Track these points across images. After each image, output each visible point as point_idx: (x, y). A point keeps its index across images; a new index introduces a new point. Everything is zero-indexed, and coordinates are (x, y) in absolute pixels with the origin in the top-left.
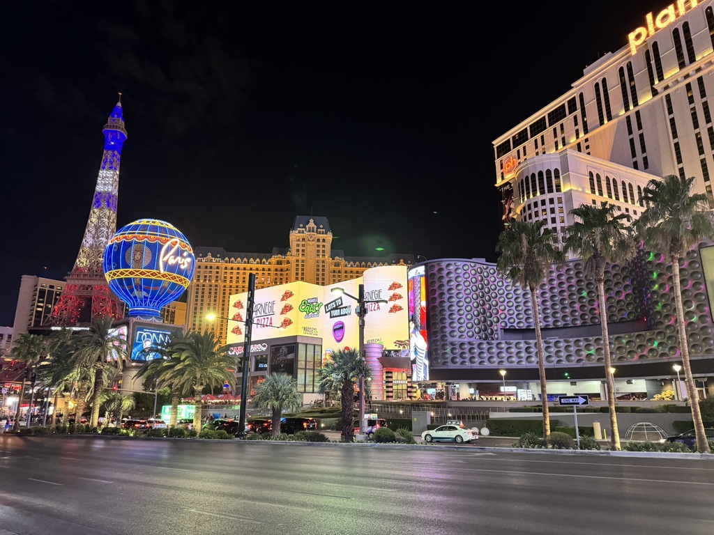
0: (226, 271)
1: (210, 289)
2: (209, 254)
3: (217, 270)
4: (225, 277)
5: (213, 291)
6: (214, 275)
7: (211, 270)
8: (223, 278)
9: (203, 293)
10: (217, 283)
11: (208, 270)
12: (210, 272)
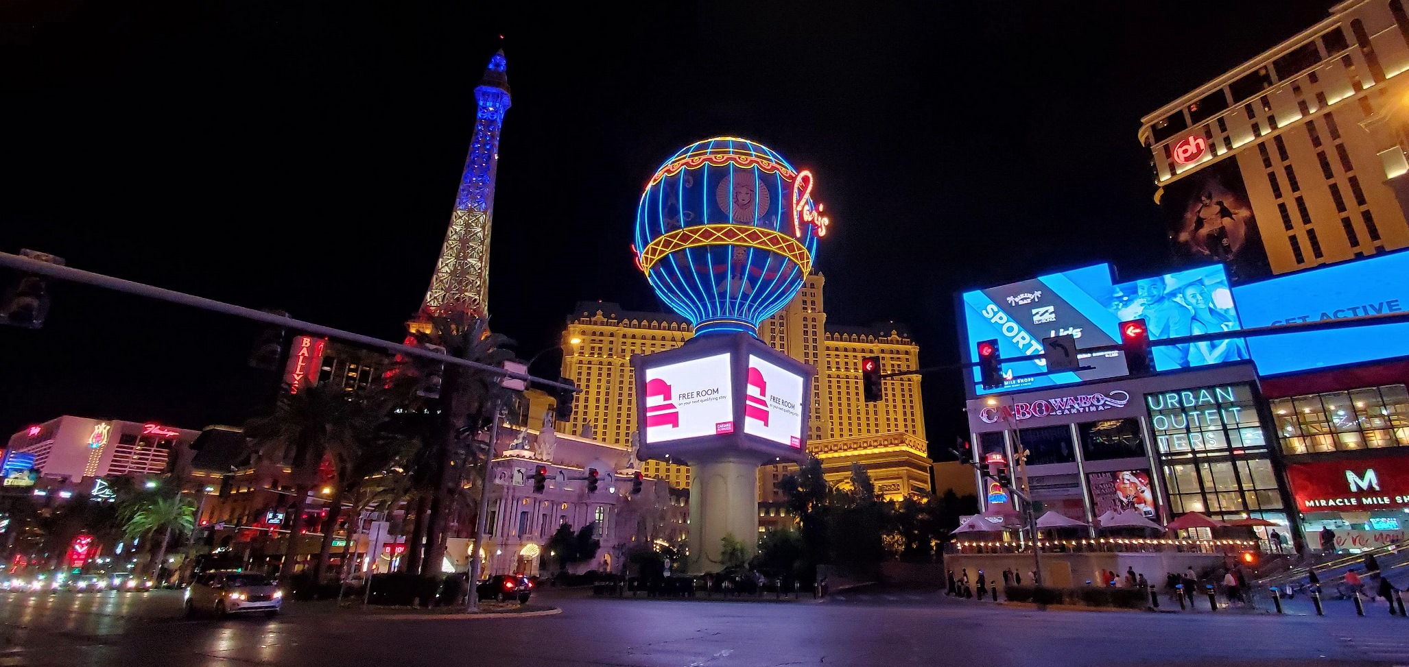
0: (624, 340)
1: (600, 369)
2: (600, 312)
3: (611, 339)
4: (623, 351)
5: (605, 373)
6: (605, 346)
7: (601, 338)
8: (620, 351)
9: (589, 374)
10: (610, 359)
11: (597, 338)
12: (600, 341)
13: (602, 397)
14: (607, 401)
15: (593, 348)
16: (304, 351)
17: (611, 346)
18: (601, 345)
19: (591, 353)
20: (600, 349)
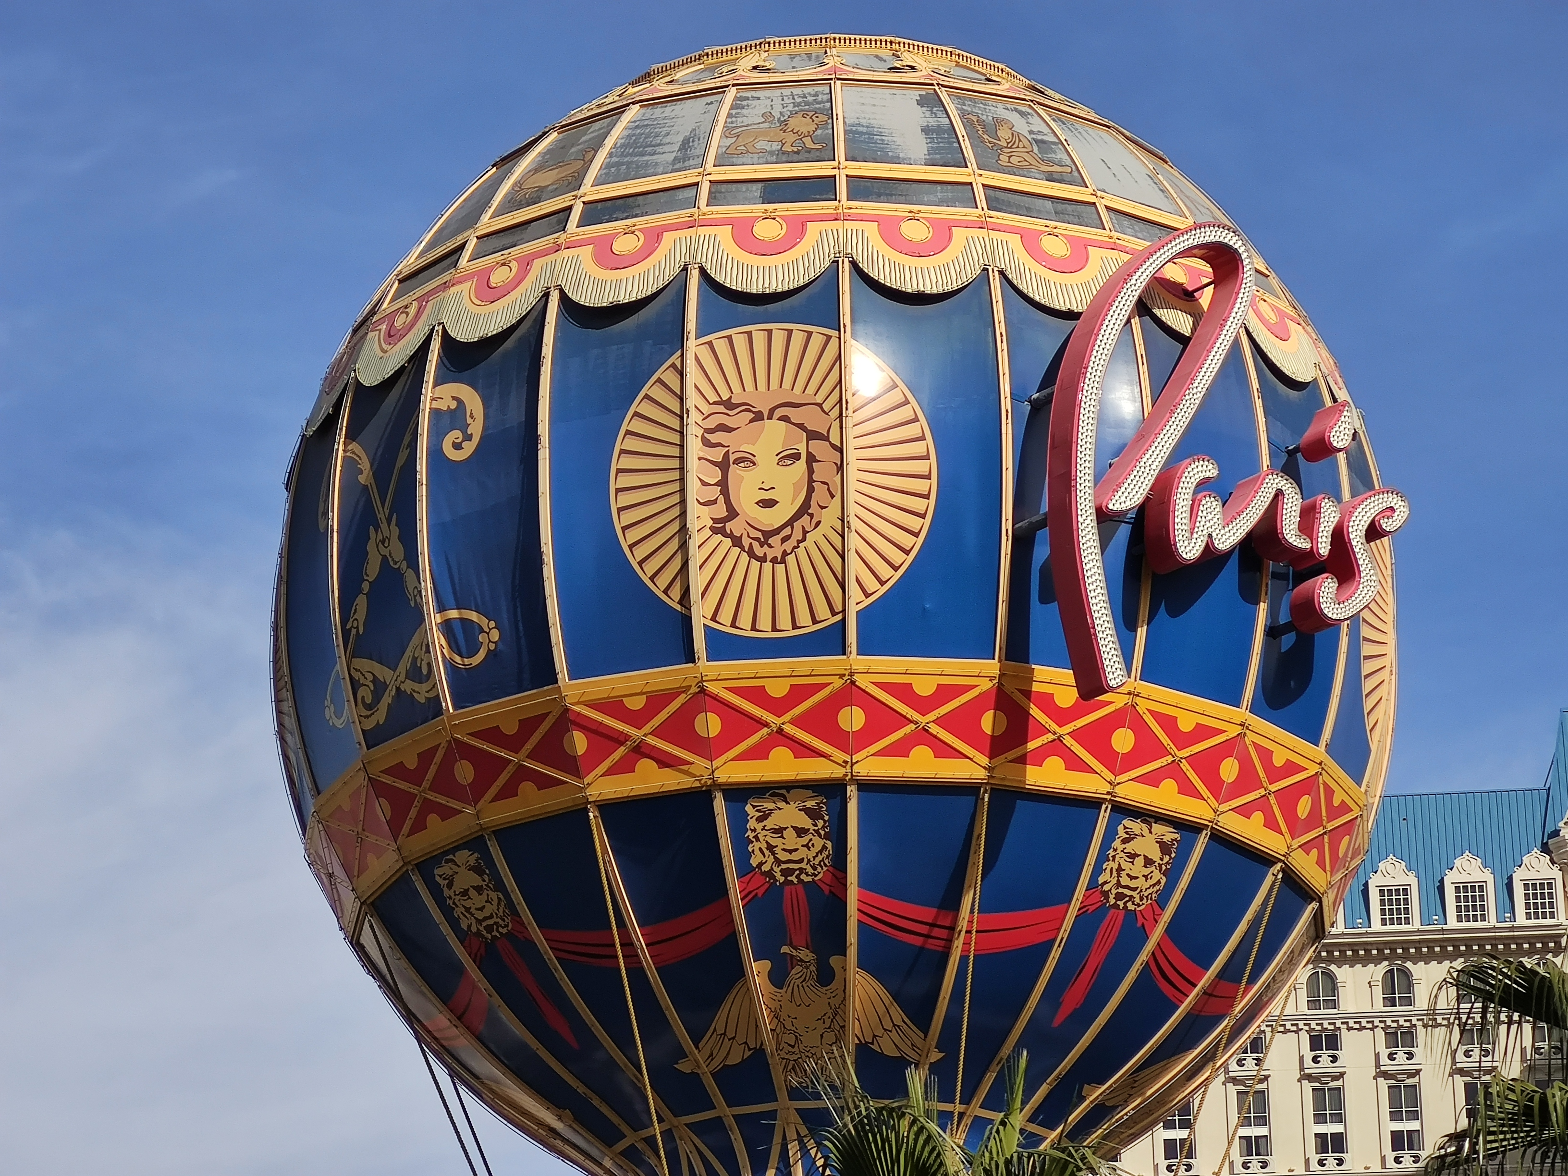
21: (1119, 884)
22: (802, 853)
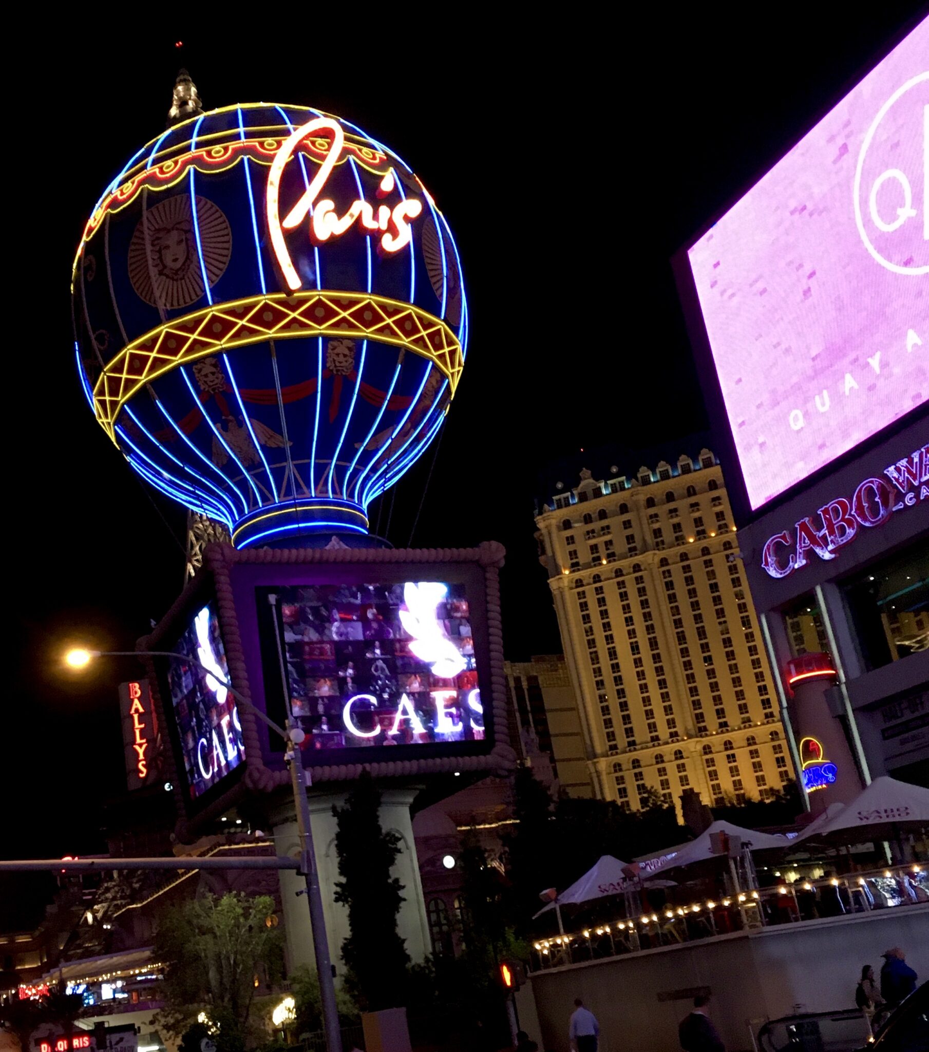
0: (652, 511)
1: (621, 584)
2: (585, 472)
3: (625, 517)
4: (657, 532)
5: (632, 589)
6: (617, 535)
7: (604, 523)
8: (649, 536)
9: (601, 602)
10: (635, 560)
11: (597, 525)
12: (603, 529)
13: (642, 639)
14: (653, 644)
15: (594, 548)
16: (137, 704)
17: (629, 532)
18: (607, 538)
19: (594, 559)
20: (609, 544)
21: (336, 366)
22: (216, 381)
